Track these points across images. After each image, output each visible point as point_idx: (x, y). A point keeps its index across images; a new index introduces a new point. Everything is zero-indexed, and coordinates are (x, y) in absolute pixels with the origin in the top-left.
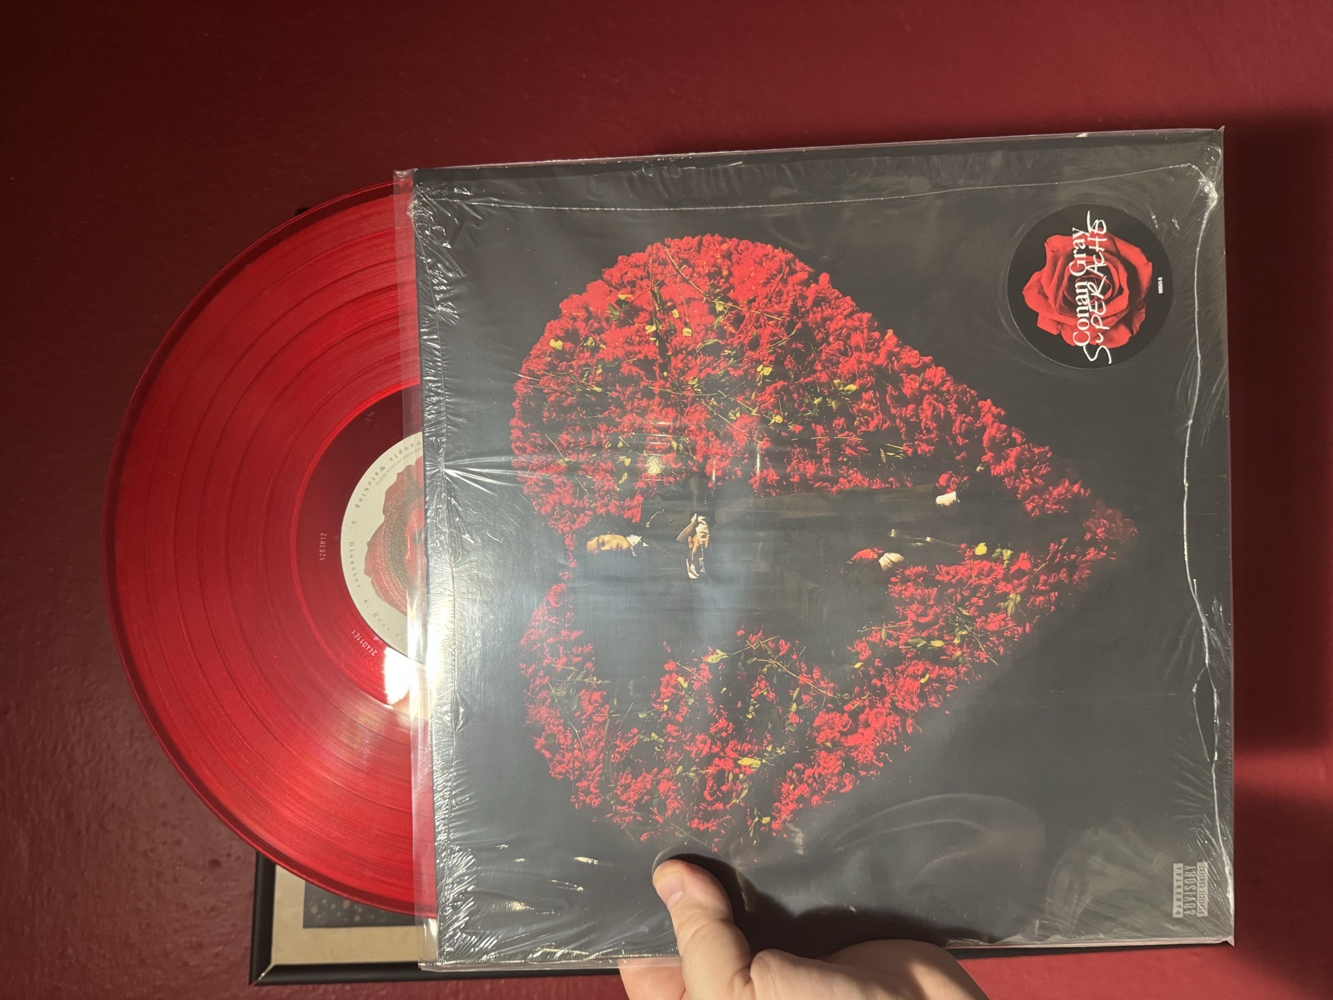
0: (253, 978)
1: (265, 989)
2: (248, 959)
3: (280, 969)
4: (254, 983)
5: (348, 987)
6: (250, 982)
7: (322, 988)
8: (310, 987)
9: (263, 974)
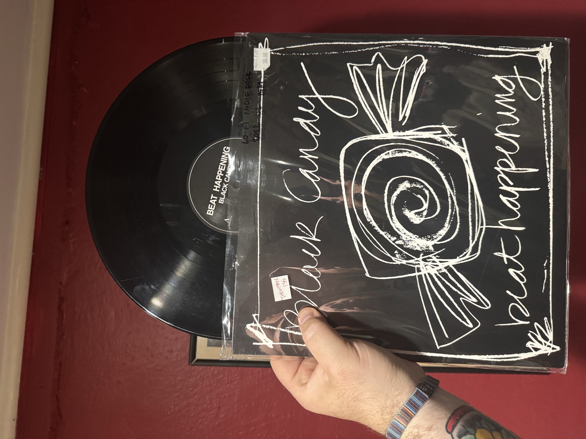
0: (190, 363)
1: (193, 367)
2: (188, 357)
3: (199, 360)
5: (222, 368)
7: (213, 368)
9: (194, 361)
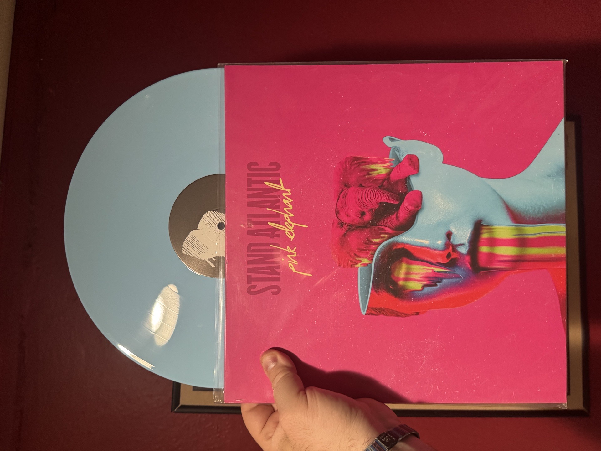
0: (172, 409)
1: (177, 414)
2: (171, 402)
3: (183, 407)
4: (173, 412)
5: (210, 415)
6: (171, 412)
7: (200, 415)
8: (195, 414)
9: (177, 408)
